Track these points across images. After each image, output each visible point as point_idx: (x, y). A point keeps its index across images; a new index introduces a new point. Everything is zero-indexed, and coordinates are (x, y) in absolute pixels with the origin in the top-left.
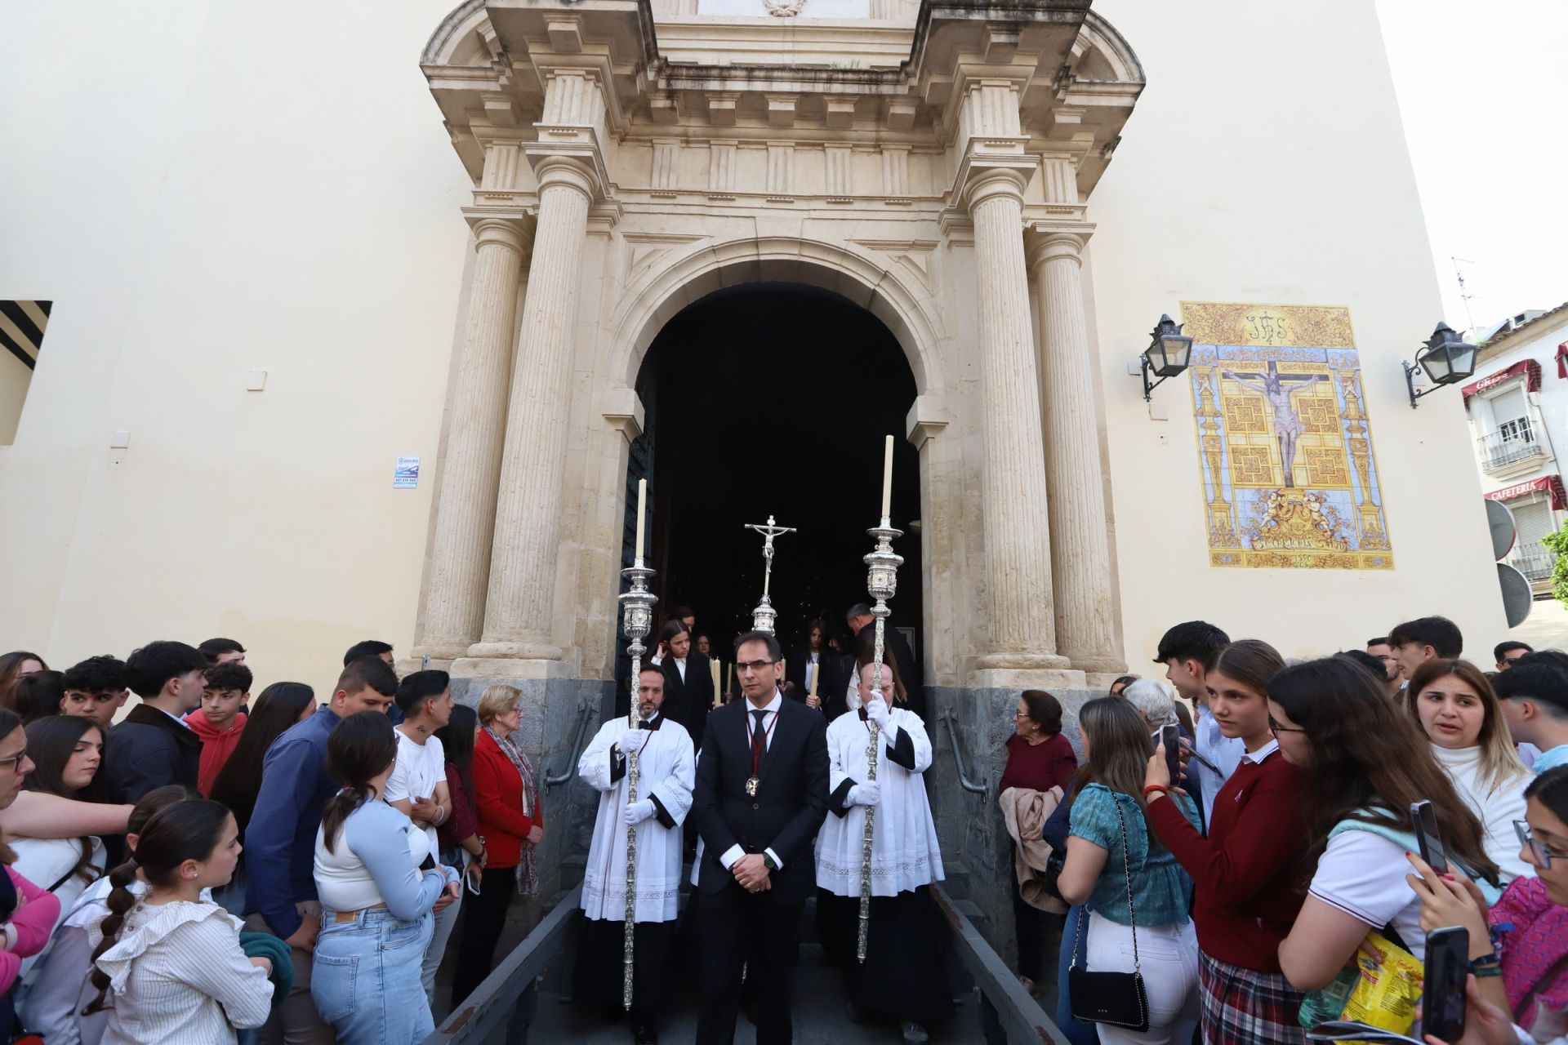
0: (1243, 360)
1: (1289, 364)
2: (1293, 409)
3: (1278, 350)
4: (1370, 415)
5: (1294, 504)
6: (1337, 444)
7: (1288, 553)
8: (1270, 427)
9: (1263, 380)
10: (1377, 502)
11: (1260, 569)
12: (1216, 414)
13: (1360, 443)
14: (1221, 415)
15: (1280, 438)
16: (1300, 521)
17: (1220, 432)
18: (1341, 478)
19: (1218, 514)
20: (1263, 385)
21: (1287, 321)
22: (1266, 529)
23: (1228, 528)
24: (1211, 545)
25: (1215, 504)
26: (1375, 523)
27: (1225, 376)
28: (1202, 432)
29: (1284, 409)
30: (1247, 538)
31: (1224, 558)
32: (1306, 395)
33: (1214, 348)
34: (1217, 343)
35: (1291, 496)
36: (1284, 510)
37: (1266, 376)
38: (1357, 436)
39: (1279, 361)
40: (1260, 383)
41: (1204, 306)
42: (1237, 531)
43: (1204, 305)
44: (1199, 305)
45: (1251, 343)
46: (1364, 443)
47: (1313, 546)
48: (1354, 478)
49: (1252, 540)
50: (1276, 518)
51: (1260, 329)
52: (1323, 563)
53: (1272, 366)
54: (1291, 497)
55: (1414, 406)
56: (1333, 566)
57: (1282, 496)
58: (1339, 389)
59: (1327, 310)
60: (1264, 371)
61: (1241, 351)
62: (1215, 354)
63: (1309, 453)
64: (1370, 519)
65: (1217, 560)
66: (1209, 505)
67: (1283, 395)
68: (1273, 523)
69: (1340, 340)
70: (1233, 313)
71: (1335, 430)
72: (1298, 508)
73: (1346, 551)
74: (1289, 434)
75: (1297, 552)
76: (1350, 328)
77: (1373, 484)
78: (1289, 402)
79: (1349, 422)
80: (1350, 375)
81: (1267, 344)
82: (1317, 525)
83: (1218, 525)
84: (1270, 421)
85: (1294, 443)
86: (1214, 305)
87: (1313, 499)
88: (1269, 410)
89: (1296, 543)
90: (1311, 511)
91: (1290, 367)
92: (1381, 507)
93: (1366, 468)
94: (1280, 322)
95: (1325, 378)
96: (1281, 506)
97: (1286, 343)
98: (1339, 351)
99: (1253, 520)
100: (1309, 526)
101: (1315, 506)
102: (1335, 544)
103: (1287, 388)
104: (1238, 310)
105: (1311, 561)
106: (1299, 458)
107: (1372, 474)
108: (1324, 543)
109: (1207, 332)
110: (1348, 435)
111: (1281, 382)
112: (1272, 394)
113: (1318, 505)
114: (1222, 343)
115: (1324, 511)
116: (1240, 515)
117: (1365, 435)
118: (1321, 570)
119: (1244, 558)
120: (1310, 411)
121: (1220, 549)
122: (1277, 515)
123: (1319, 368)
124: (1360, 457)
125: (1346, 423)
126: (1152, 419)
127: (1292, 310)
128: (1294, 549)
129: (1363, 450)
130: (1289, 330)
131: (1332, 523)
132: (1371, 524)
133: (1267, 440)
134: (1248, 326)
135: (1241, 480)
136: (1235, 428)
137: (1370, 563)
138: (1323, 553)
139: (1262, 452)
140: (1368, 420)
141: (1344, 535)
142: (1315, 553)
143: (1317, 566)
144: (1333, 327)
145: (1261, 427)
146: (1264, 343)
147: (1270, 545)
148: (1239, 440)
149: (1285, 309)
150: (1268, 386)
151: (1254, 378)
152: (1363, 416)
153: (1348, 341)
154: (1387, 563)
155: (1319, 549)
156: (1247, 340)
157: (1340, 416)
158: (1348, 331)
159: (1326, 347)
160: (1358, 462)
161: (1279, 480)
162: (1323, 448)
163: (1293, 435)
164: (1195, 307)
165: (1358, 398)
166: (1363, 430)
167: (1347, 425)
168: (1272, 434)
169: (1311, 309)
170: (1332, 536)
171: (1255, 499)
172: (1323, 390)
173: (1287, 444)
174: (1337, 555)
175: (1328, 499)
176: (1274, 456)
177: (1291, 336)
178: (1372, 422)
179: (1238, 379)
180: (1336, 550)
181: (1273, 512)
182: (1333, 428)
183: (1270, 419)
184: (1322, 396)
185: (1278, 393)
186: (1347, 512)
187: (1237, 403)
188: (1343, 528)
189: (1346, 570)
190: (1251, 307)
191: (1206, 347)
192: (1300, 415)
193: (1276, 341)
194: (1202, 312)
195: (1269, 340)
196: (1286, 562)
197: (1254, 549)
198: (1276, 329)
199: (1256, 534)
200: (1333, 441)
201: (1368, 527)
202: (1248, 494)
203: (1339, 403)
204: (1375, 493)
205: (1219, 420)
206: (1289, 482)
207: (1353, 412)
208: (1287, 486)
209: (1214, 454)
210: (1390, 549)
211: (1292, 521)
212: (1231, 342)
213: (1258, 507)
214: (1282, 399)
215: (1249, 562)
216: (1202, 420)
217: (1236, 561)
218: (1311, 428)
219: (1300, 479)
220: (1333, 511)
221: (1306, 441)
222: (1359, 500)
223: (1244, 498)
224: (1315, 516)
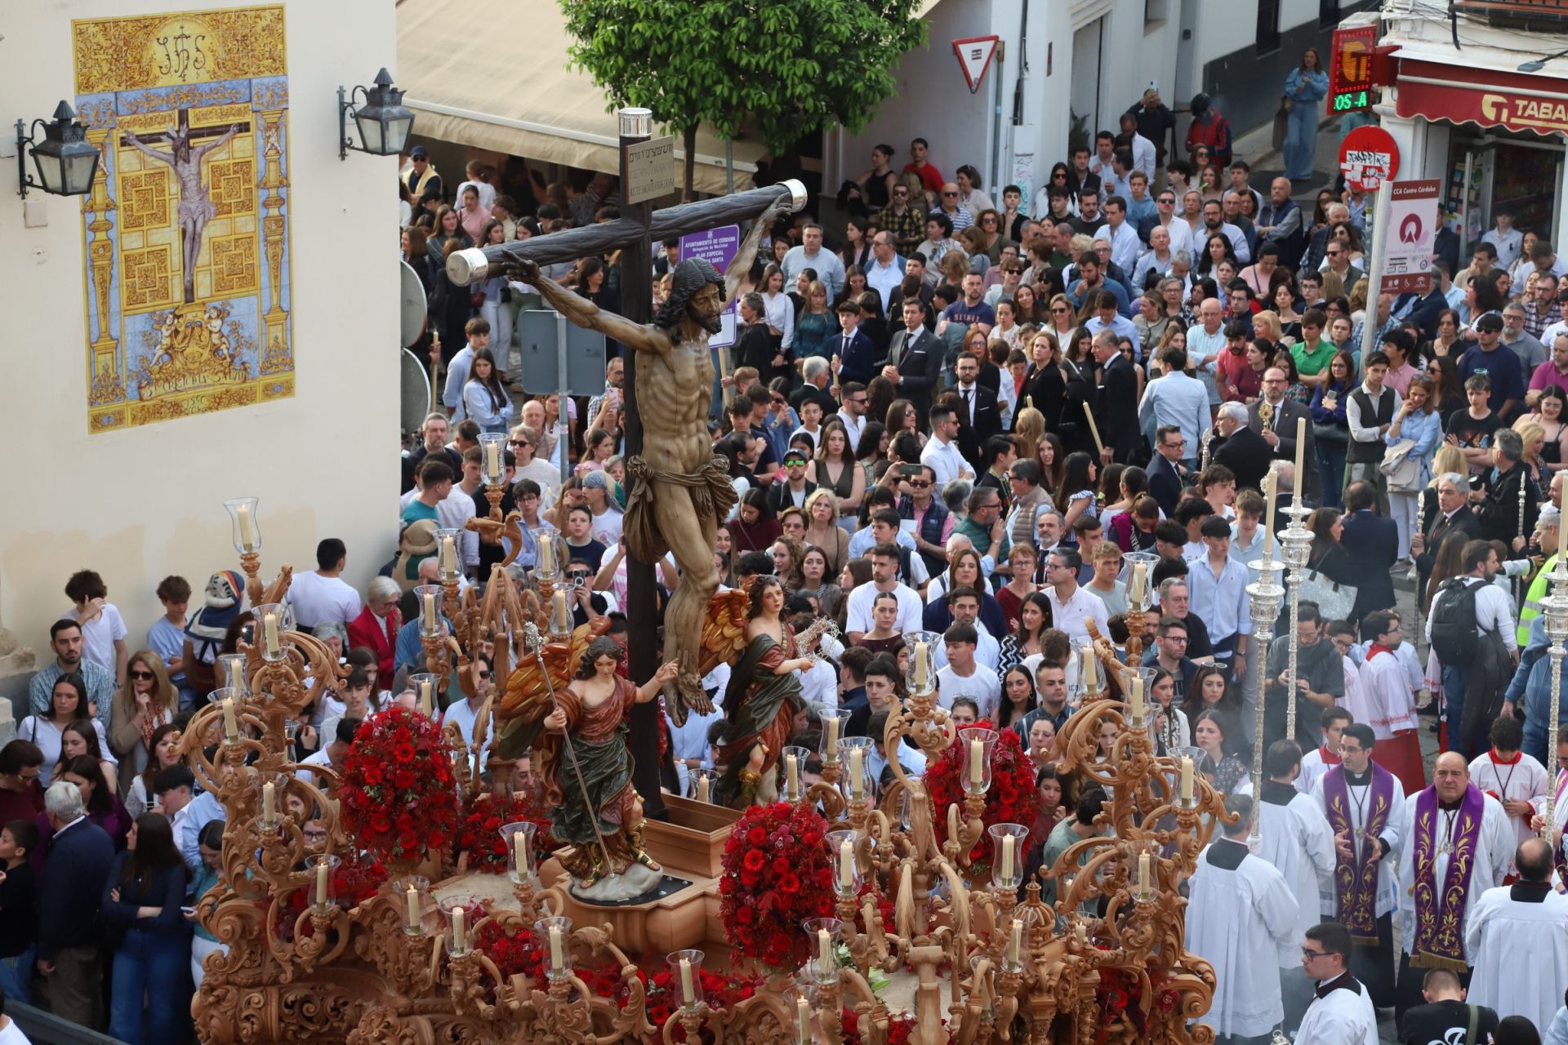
0: (149, 111)
1: (204, 110)
2: (204, 182)
3: (193, 91)
4: (294, 178)
5: (192, 326)
6: (251, 227)
7: (180, 397)
8: (173, 215)
9: (171, 142)
10: (285, 306)
11: (146, 426)
12: (110, 207)
13: (277, 222)
14: (115, 207)
15: (184, 232)
16: (197, 349)
17: (113, 234)
18: (248, 278)
19: (101, 358)
20: (169, 150)
21: (208, 39)
22: (156, 368)
23: (113, 375)
24: (91, 404)
25: (100, 342)
26: (280, 335)
27: (124, 142)
28: (90, 235)
29: (192, 184)
30: (134, 385)
31: (105, 420)
32: (220, 157)
33: (111, 97)
34: (117, 89)
35: (191, 314)
36: (180, 337)
37: (174, 135)
38: (274, 212)
39: (194, 107)
40: (166, 147)
41: (103, 25)
42: (123, 374)
43: (104, 23)
44: (96, 24)
45: (159, 83)
46: (282, 223)
47: (209, 381)
48: (264, 276)
49: (140, 388)
50: (170, 351)
51: (173, 56)
52: (218, 402)
53: (183, 117)
54: (190, 317)
55: (343, 156)
56: (228, 405)
57: (178, 317)
58: (261, 142)
59: (259, 12)
60: (171, 127)
61: (148, 100)
62: (113, 107)
63: (217, 248)
64: (276, 331)
65: (97, 423)
66: (92, 347)
67: (194, 160)
68: (166, 357)
69: (268, 62)
70: (141, 34)
71: (249, 208)
72: (197, 330)
73: (244, 381)
74: (195, 223)
75: (191, 393)
76: (283, 42)
77: (285, 282)
78: (199, 173)
79: (266, 192)
80: (273, 119)
81: (179, 81)
82: (215, 351)
83: (101, 372)
84: (173, 205)
85: (200, 235)
86: (116, 23)
87: (214, 314)
88: (174, 188)
89: (190, 381)
90: (211, 332)
91: (205, 116)
92: (289, 312)
93: (279, 260)
94: (200, 42)
95: (244, 128)
96: (177, 332)
97: (204, 77)
98: (265, 81)
99: (144, 359)
100: (206, 354)
101: (217, 323)
102: (233, 374)
103: (199, 150)
104: (147, 25)
105: (205, 403)
106: (204, 256)
107: (285, 266)
108: (221, 375)
109: (105, 70)
110: (263, 213)
111: (192, 142)
112: (180, 162)
113: (219, 322)
114: (123, 88)
115: (226, 330)
116: (129, 354)
117: (284, 209)
118: (215, 413)
119: (128, 416)
120: (223, 184)
121: (102, 408)
122: (171, 346)
123: (239, 113)
124: (276, 243)
125: (260, 196)
126: (27, 227)
127: (213, 18)
128: (186, 390)
129: (278, 230)
130: (209, 54)
131: (233, 345)
132: (276, 338)
133: (168, 236)
134: (157, 51)
135: (134, 299)
136: (133, 223)
137: (270, 392)
138: (220, 389)
139: (160, 254)
140: (288, 186)
141: (245, 359)
142: (210, 391)
143: (210, 409)
144: (261, 45)
145: (161, 218)
146: (175, 80)
147: (160, 390)
148: (133, 242)
149: (207, 18)
150: (176, 149)
151: (159, 140)
152: (284, 182)
153: (278, 63)
154: (287, 389)
155: (214, 383)
156: (157, 77)
157: (258, 186)
158: (280, 47)
159: (250, 76)
160: (271, 252)
161: (178, 295)
162: (234, 237)
163: (199, 225)
164: (92, 29)
165: (280, 154)
166: (281, 201)
167: (264, 198)
168: (175, 226)
169: (241, 13)
170: (231, 363)
171: (148, 328)
172: (242, 146)
173: (191, 238)
174: (234, 388)
175: (233, 312)
176: (175, 259)
177: (210, 64)
178: (294, 190)
179: (140, 145)
180: (233, 383)
181: (166, 341)
182: (246, 206)
183: (174, 203)
184: (239, 156)
185: (187, 161)
186: (251, 327)
187: (136, 183)
188: (245, 350)
189: (243, 408)
190: (164, 19)
191: (101, 96)
192: (211, 191)
193: (192, 77)
194: (101, 39)
195: (183, 76)
196: (177, 410)
197: (141, 399)
198: (193, 54)
199: (145, 378)
200: (246, 224)
201: (272, 342)
202: (137, 324)
203: (258, 166)
204: (285, 292)
205: (111, 215)
206: (189, 292)
207: (273, 177)
208: (187, 301)
209: (102, 268)
210: (292, 368)
211: (188, 351)
212: (134, 84)
213: (149, 340)
214: (188, 170)
215: (134, 418)
216: (90, 218)
217: (118, 420)
218: (222, 210)
219: (203, 290)
220: (236, 328)
221: (213, 231)
222: (266, 306)
223: (132, 327)
224: (215, 338)
